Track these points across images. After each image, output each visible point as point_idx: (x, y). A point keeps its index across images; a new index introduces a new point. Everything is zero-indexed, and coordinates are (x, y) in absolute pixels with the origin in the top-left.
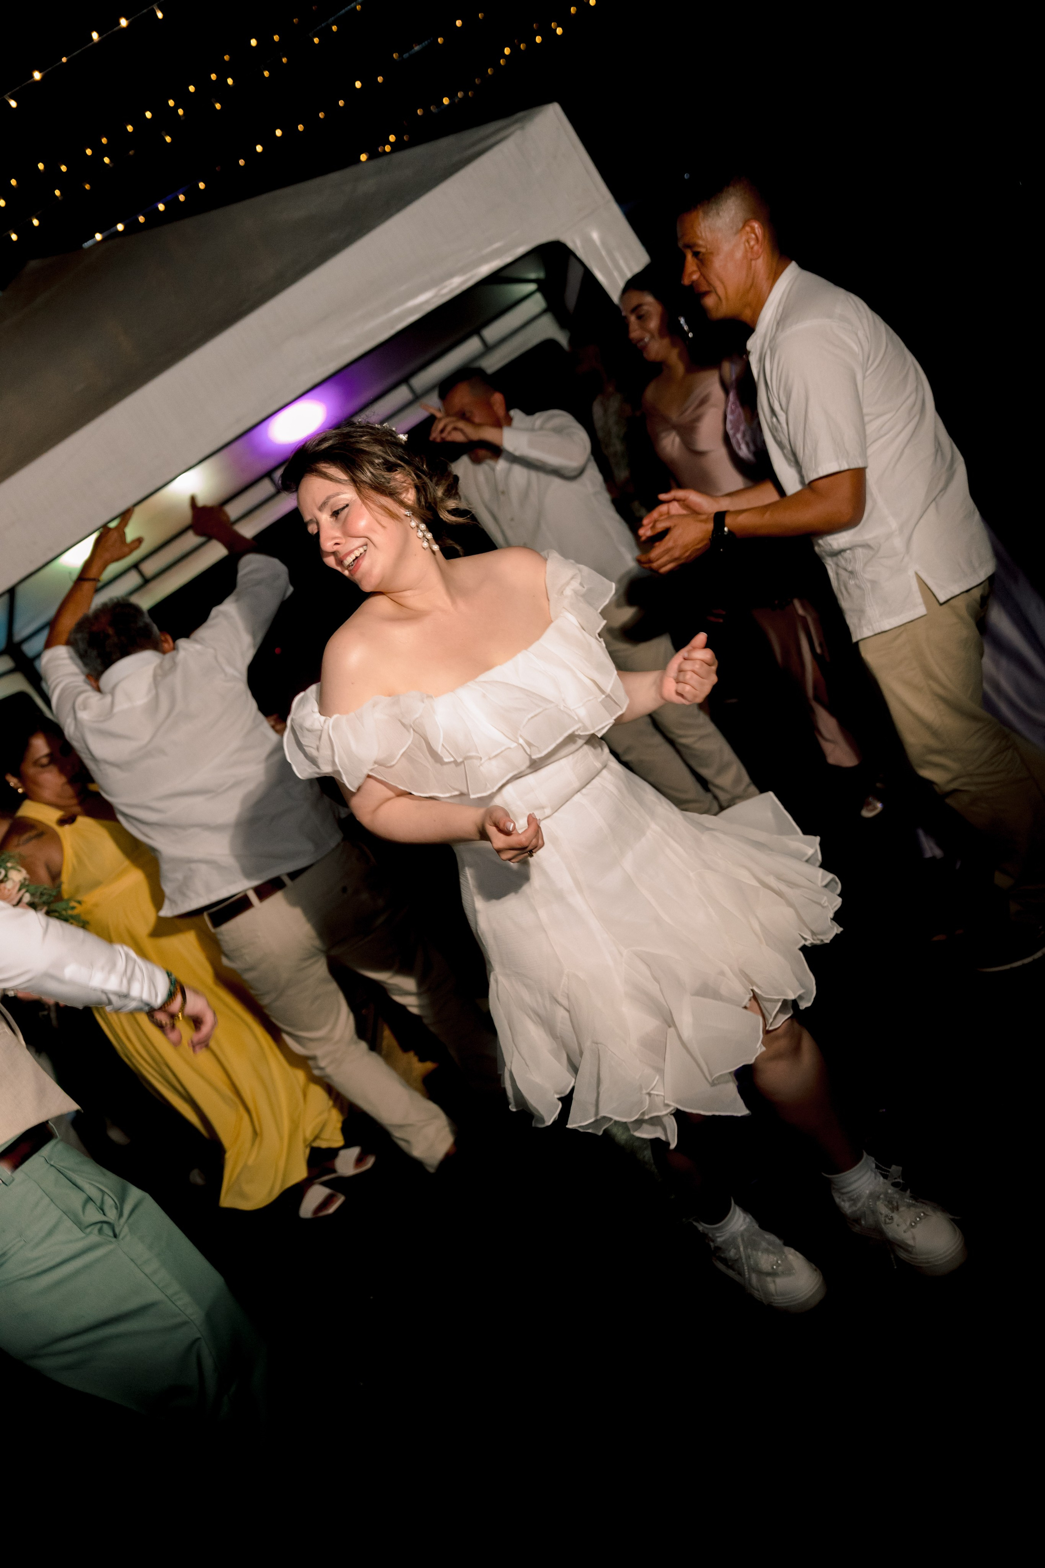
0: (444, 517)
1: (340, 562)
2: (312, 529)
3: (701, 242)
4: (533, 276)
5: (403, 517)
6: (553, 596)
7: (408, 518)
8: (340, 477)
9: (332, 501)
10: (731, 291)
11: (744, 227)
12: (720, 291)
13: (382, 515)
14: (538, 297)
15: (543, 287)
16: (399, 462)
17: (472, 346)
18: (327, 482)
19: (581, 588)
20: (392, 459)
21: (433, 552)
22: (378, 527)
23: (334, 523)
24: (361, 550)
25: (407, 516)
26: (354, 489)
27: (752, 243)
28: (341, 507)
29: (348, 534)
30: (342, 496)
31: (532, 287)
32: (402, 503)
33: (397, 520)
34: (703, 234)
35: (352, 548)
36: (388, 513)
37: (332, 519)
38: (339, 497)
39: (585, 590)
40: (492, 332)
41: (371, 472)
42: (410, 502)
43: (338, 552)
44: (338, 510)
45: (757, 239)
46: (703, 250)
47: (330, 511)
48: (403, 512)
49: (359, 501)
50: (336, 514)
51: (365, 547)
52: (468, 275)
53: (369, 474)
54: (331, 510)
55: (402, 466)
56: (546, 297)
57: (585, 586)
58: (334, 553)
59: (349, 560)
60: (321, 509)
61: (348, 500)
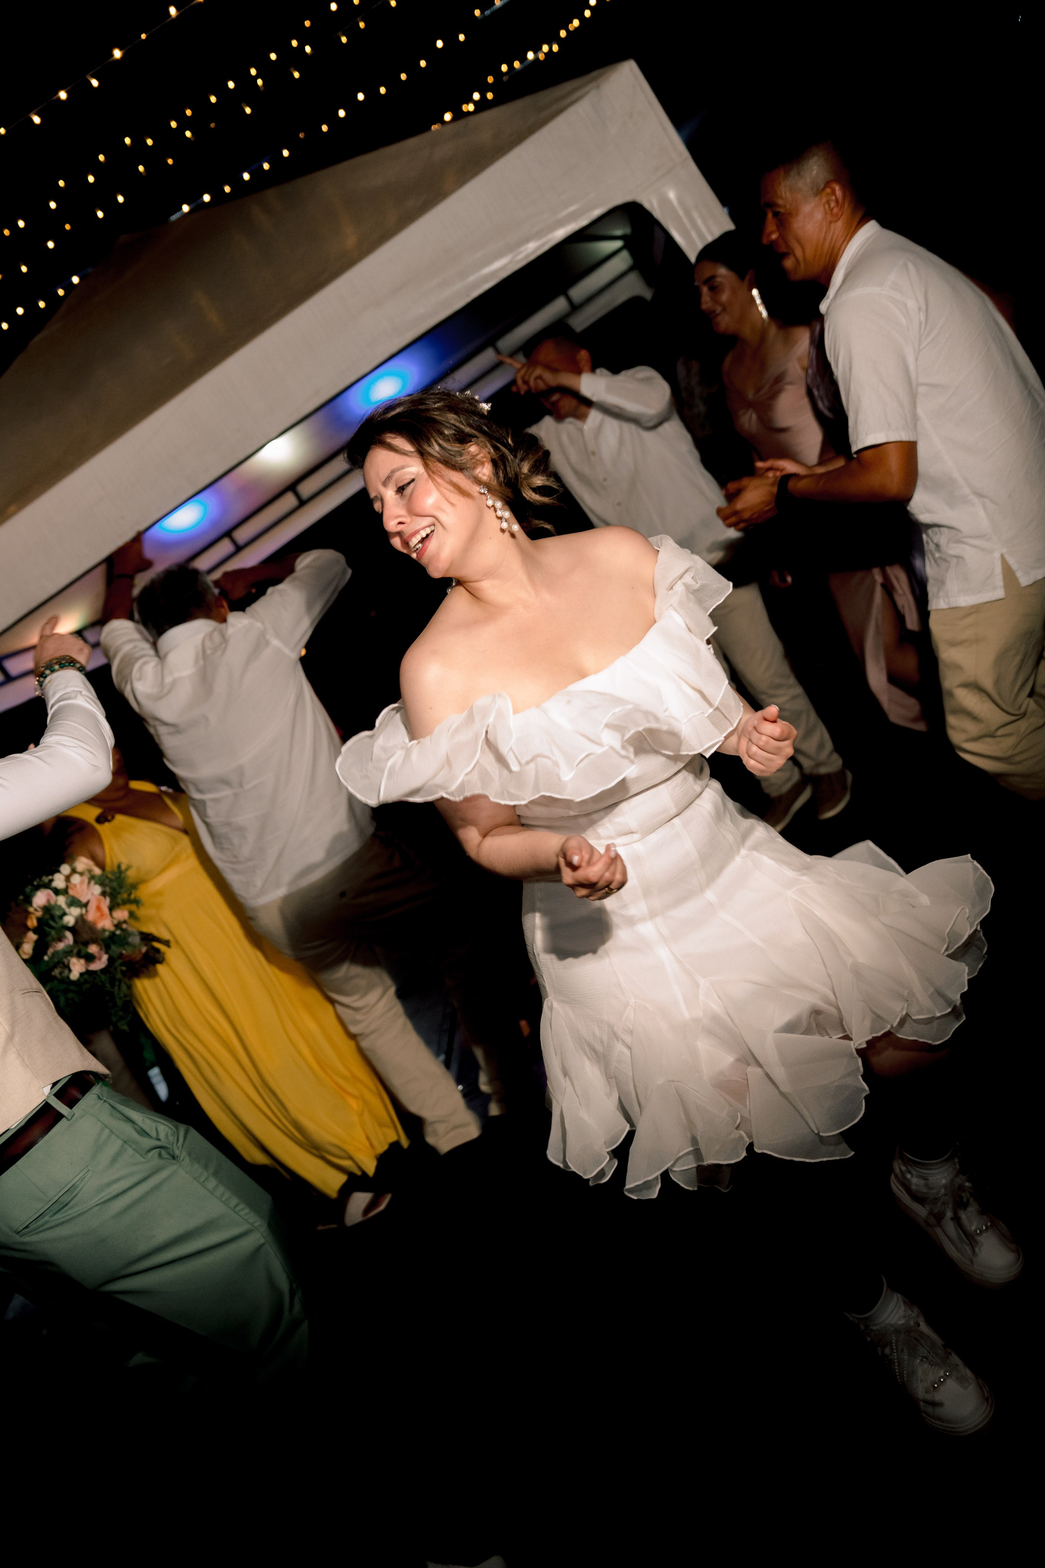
0: (527, 496)
1: (406, 543)
2: (377, 506)
3: (780, 202)
4: (619, 232)
5: (476, 495)
6: (661, 591)
7: (483, 496)
8: (405, 449)
9: (397, 474)
10: (809, 252)
11: (824, 189)
12: (798, 252)
13: (451, 491)
14: (625, 254)
15: (629, 243)
16: (474, 431)
17: (559, 306)
19: (693, 583)
20: (468, 430)
21: (513, 535)
22: (446, 506)
23: (399, 500)
24: (428, 530)
25: (481, 494)
26: (421, 462)
27: (833, 205)
28: (406, 482)
30: (408, 470)
31: (618, 244)
32: (475, 479)
33: (470, 498)
34: (783, 194)
35: (419, 527)
36: (458, 490)
37: (397, 496)
38: (405, 470)
39: (698, 585)
40: (578, 292)
42: (485, 478)
43: (403, 532)
44: (403, 486)
45: (837, 201)
46: (782, 210)
47: (394, 487)
48: (475, 489)
49: (426, 475)
50: (401, 490)
51: (432, 528)
53: (438, 447)
54: (396, 486)
55: (477, 437)
56: (633, 254)
57: (698, 581)
58: (399, 534)
59: (414, 541)
60: (385, 484)
61: (413, 474)
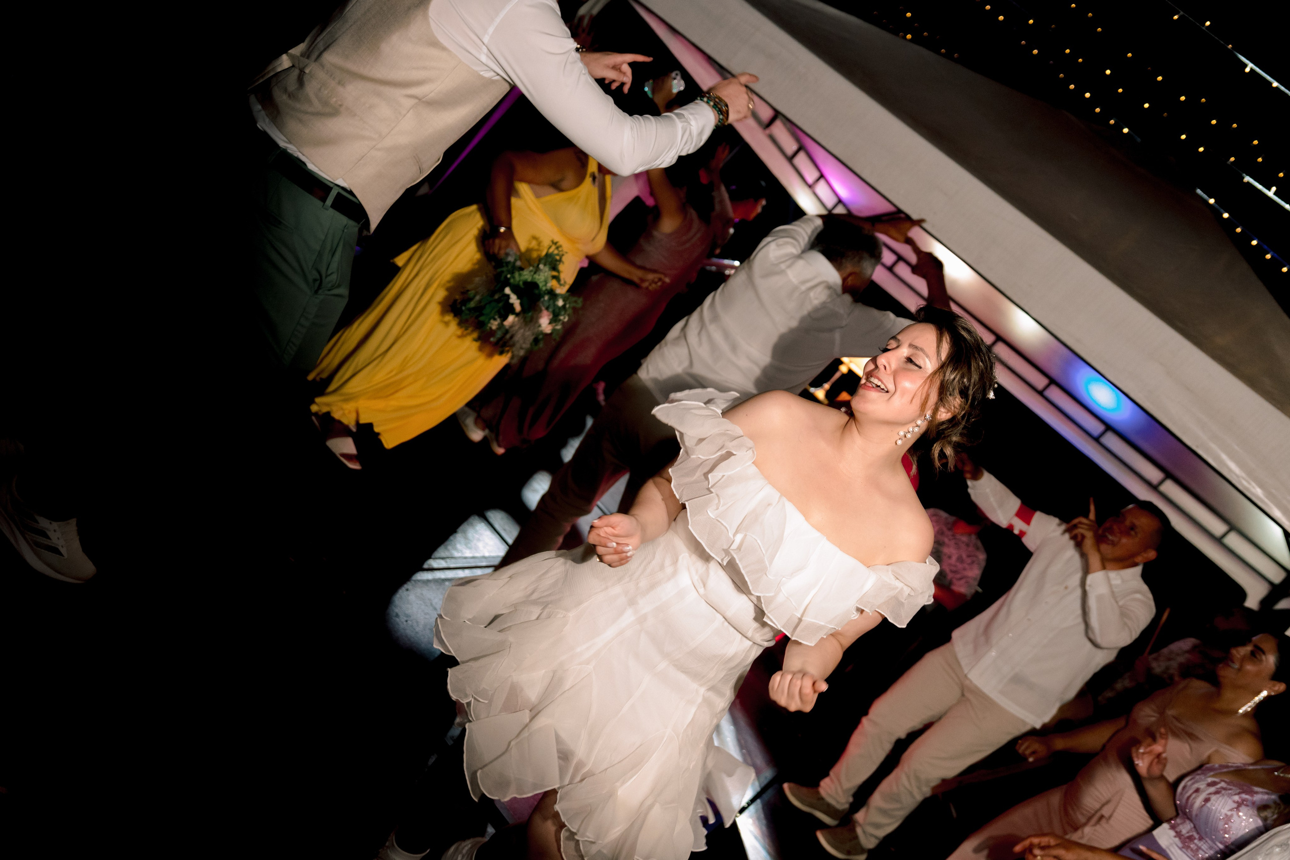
0: (935, 447)
1: (870, 374)
5: (924, 414)
7: (925, 419)
8: (942, 354)
9: (921, 353)
13: (920, 398)
16: (970, 399)
18: (935, 345)
20: (971, 392)
21: (897, 444)
22: (907, 397)
23: (901, 360)
24: (884, 389)
25: (926, 417)
26: (936, 369)
28: (917, 363)
29: (895, 374)
30: (927, 360)
32: (935, 411)
33: (921, 411)
35: (884, 380)
36: (924, 401)
37: (904, 359)
38: (925, 359)
41: (954, 379)
42: (938, 416)
44: (913, 361)
47: (910, 354)
48: (928, 413)
49: (927, 376)
50: (910, 360)
51: (886, 391)
52: (1266, 500)
53: (952, 377)
54: (912, 355)
55: (967, 402)
57: (906, 599)
59: (873, 380)
60: (910, 346)
61: (925, 366)
